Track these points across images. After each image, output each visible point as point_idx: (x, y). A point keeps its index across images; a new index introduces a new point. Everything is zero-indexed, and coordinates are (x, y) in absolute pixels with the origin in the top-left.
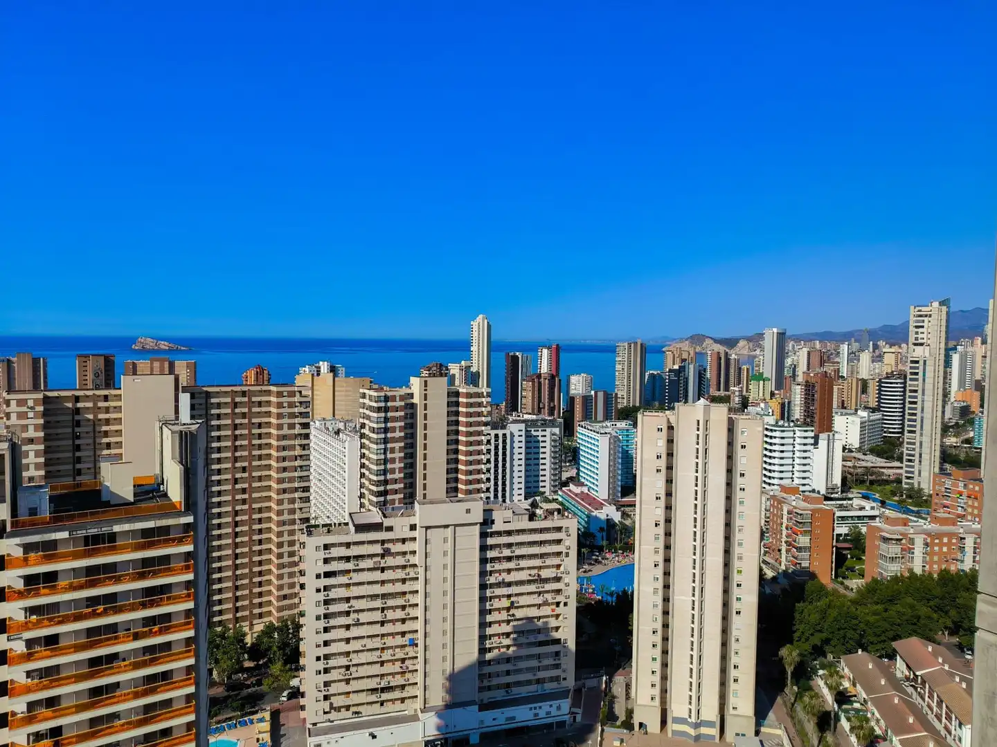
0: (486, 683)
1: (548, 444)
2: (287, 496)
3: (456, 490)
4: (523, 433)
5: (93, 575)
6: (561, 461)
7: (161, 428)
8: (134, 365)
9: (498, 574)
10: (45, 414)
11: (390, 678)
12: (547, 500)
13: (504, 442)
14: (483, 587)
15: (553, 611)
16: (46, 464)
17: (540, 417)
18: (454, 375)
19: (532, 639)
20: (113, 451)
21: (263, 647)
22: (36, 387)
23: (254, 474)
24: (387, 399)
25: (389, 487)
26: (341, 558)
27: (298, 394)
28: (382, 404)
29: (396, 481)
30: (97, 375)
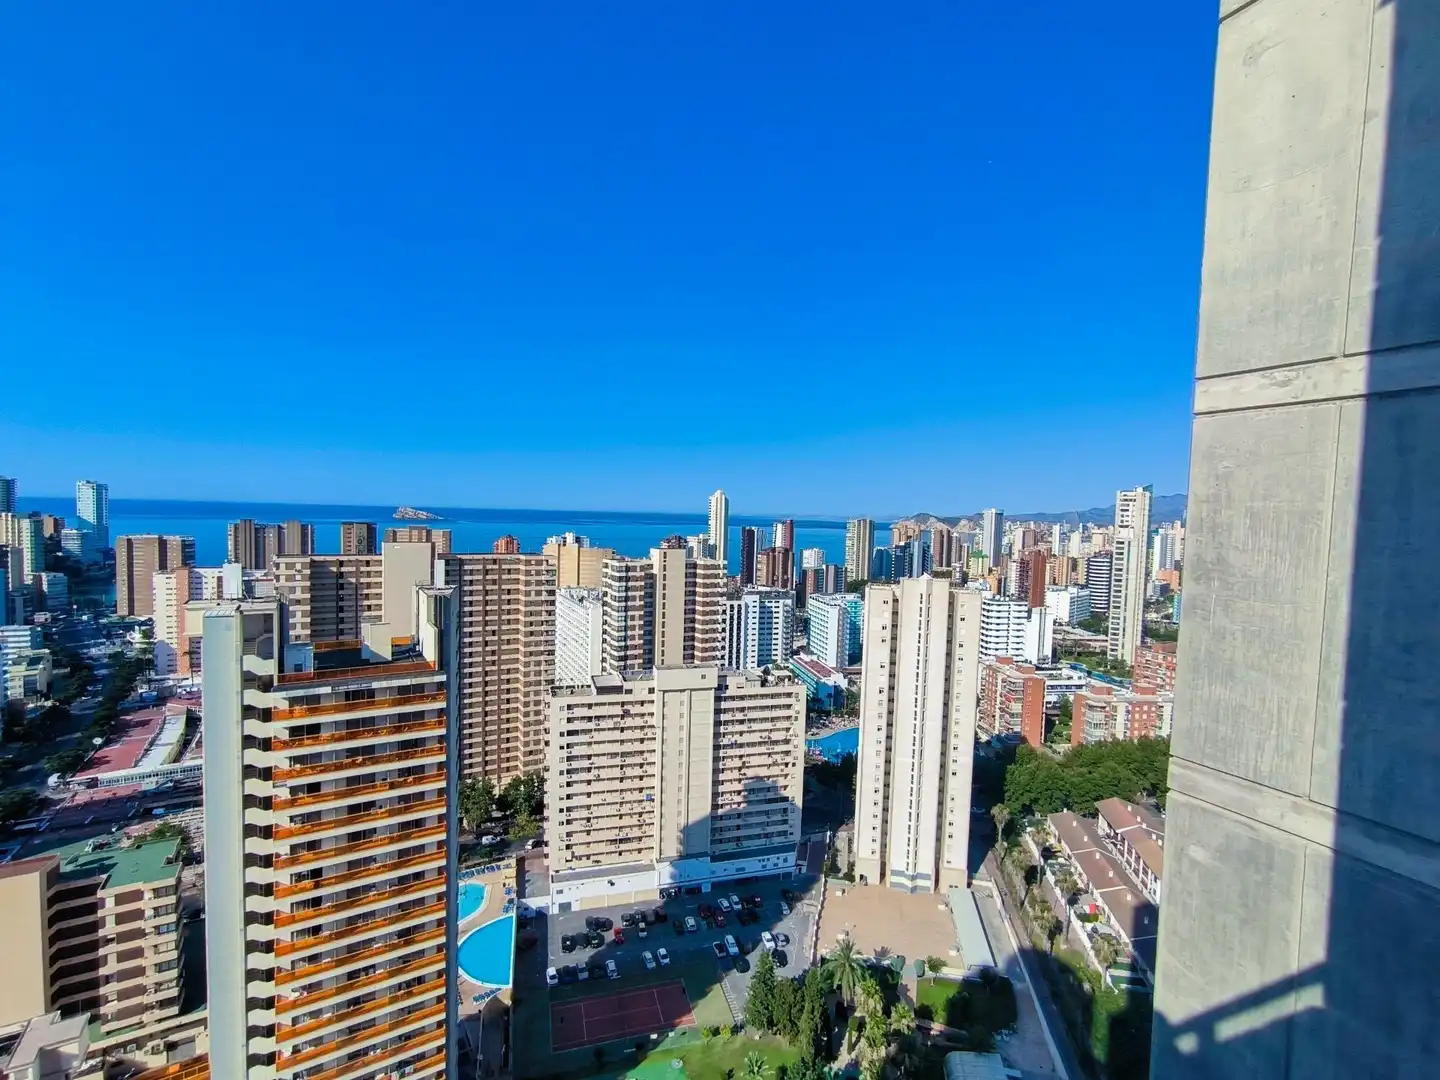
0: (717, 837)
1: (780, 615)
2: (533, 658)
3: (693, 657)
4: (757, 604)
5: (353, 728)
6: (792, 631)
7: (418, 592)
8: (395, 533)
9: (730, 736)
10: (311, 577)
11: (628, 830)
12: (778, 668)
13: (739, 612)
14: (717, 747)
15: (782, 770)
16: (311, 624)
17: (774, 589)
18: (692, 548)
19: (761, 796)
20: (373, 613)
21: (510, 799)
22: (304, 553)
23: (503, 637)
24: (628, 569)
25: (629, 653)
26: (583, 718)
27: (545, 563)
28: (624, 574)
29: (635, 647)
30: (360, 542)
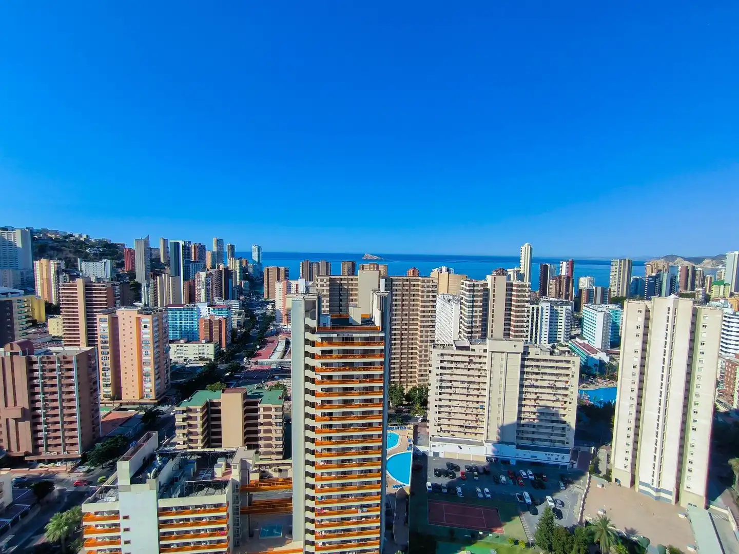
0: (520, 435)
1: (564, 315)
2: (424, 329)
3: (509, 335)
4: (549, 308)
6: (571, 325)
7: (373, 294)
8: (363, 266)
9: (530, 381)
10: (330, 285)
11: (470, 422)
12: (561, 345)
13: (537, 311)
14: (521, 386)
15: (562, 405)
16: (330, 306)
17: (560, 299)
18: (510, 275)
19: (548, 418)
20: (354, 303)
21: (411, 396)
22: (327, 274)
23: (411, 317)
24: (474, 286)
25: (473, 330)
26: (449, 361)
27: (431, 281)
28: (472, 288)
29: (477, 327)
30: (349, 270)
